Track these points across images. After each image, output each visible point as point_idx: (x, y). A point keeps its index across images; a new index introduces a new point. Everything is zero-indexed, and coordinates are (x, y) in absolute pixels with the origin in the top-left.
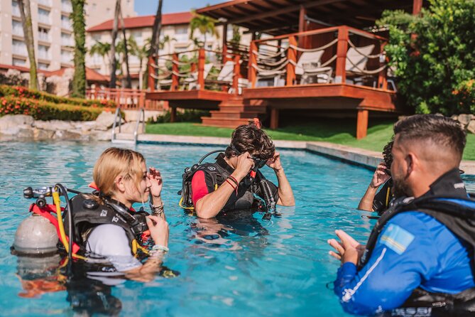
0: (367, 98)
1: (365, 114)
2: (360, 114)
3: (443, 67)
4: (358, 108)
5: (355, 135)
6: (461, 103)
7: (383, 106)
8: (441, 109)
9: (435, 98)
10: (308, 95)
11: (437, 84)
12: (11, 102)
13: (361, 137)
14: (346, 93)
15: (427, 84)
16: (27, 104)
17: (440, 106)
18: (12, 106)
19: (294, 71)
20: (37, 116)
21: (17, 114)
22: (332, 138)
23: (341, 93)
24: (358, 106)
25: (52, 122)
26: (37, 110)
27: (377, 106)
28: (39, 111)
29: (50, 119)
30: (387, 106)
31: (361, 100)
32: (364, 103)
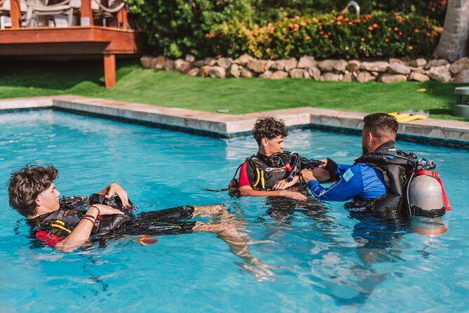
0: (113, 41)
1: (112, 58)
2: (106, 59)
3: (190, 7)
4: (104, 52)
5: (103, 84)
6: (218, 47)
7: (127, 48)
8: (193, 51)
9: (185, 39)
10: (46, 40)
11: (186, 24)
13: (111, 85)
14: (95, 37)
15: (174, 23)
17: (192, 47)
19: (19, 9)
22: (73, 89)
23: (91, 38)
24: (103, 50)
27: (122, 48)
30: (130, 48)
31: (107, 43)
32: (111, 47)
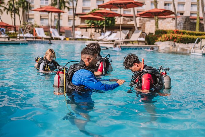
12: (168, 36)
16: (175, 37)
18: (169, 38)
20: (181, 42)
21: (171, 41)
25: (189, 44)
26: (180, 39)
28: (181, 39)
29: (188, 43)
